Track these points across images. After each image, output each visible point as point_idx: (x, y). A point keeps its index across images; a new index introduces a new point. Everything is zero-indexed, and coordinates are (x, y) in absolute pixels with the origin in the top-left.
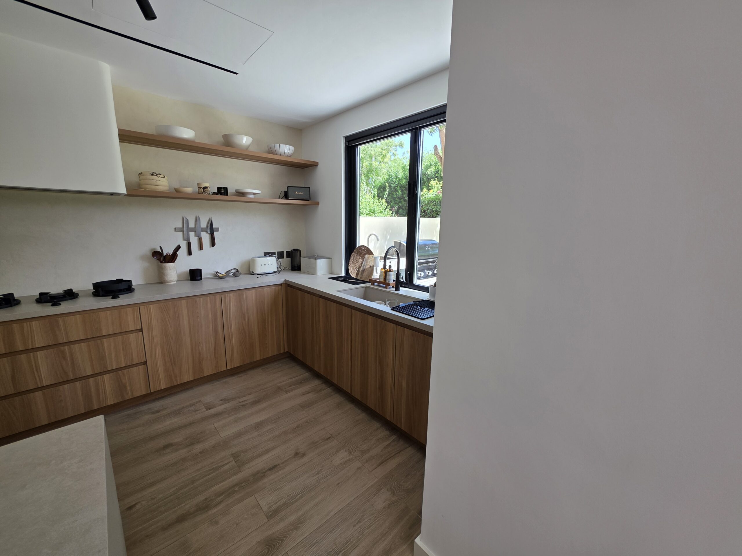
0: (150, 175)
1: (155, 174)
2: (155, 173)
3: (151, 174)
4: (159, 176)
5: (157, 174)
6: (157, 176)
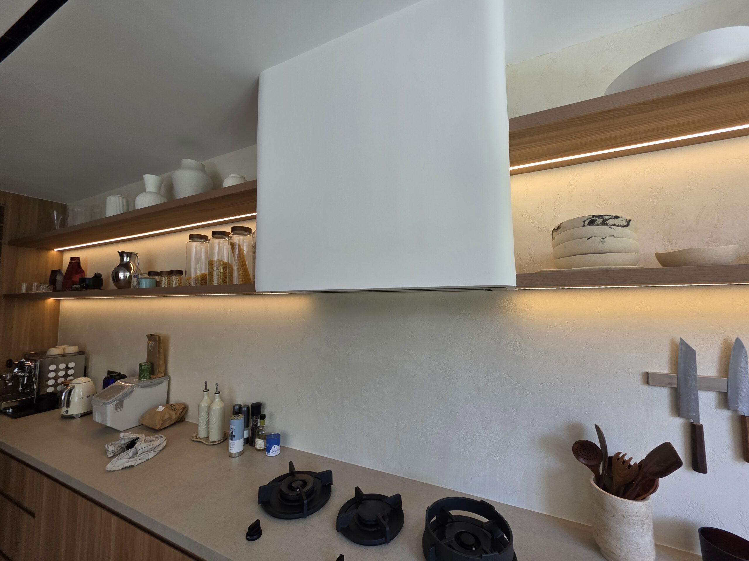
0: (584, 226)
1: (600, 220)
2: (601, 216)
3: (587, 222)
4: (610, 222)
5: (606, 217)
6: (607, 224)
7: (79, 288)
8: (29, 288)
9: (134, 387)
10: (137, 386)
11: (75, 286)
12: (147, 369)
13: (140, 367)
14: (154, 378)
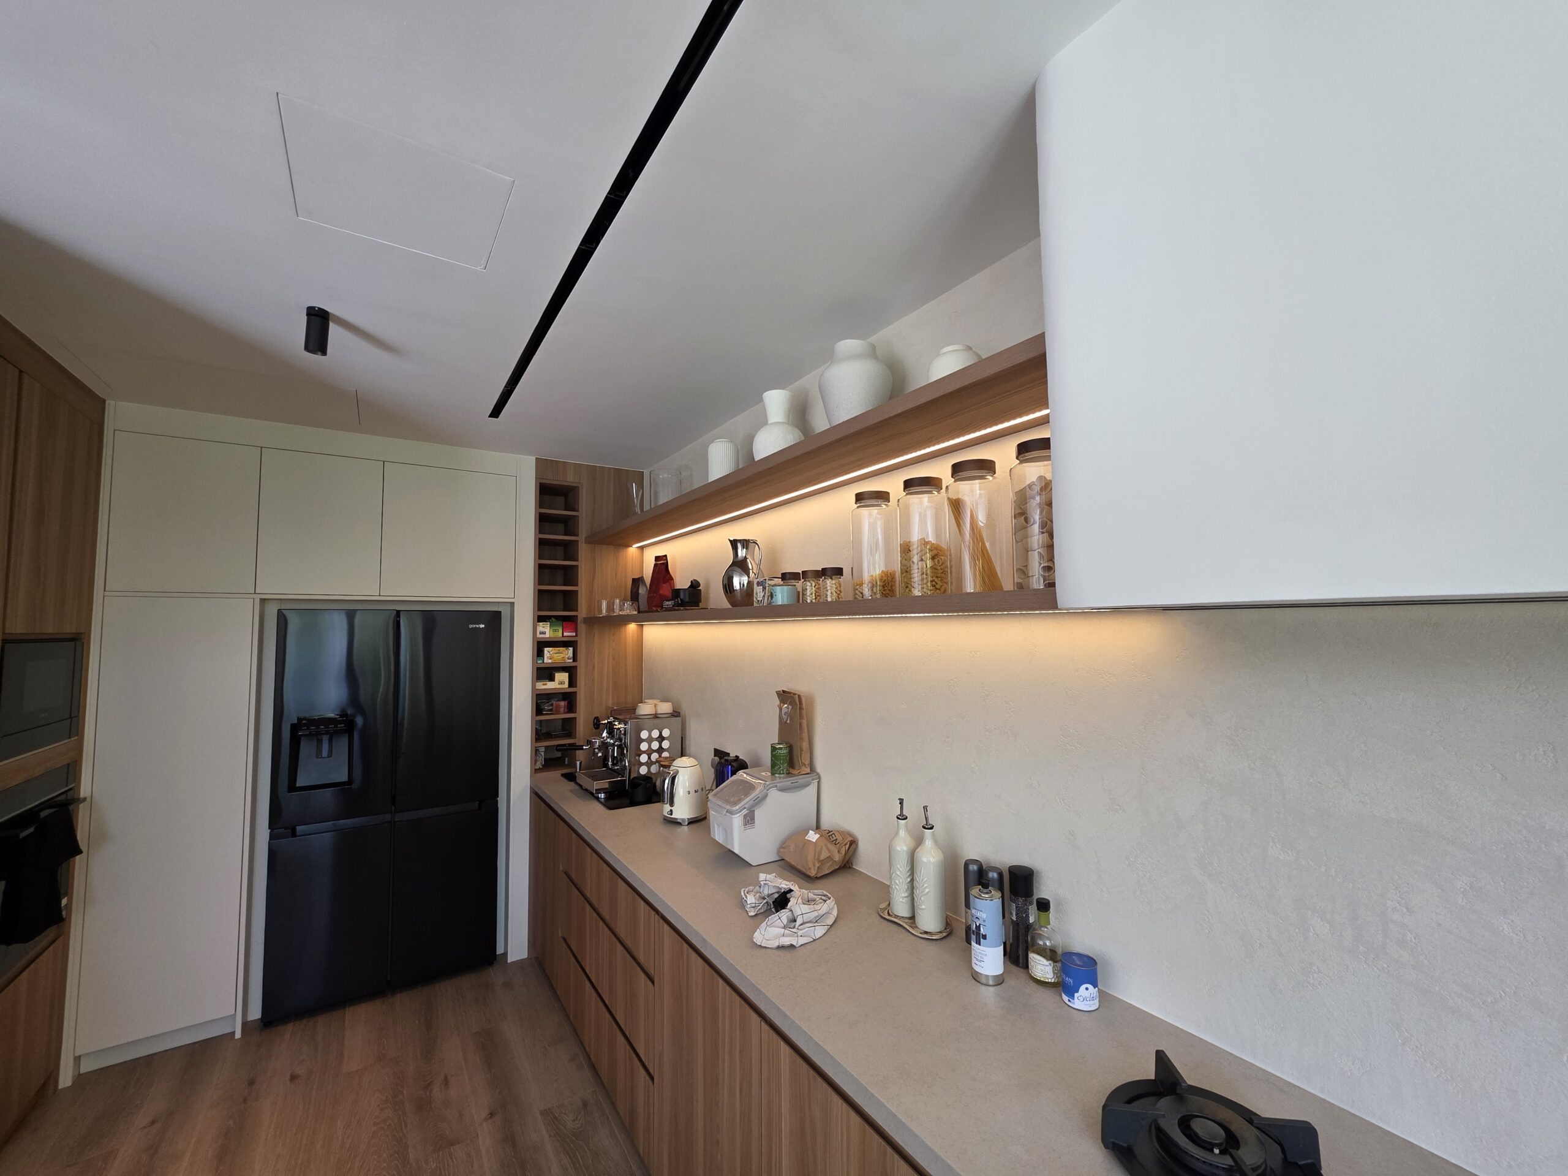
7: (673, 606)
8: (610, 608)
9: (767, 788)
10: (771, 788)
11: (667, 603)
12: (783, 756)
13: (772, 751)
14: (795, 775)
